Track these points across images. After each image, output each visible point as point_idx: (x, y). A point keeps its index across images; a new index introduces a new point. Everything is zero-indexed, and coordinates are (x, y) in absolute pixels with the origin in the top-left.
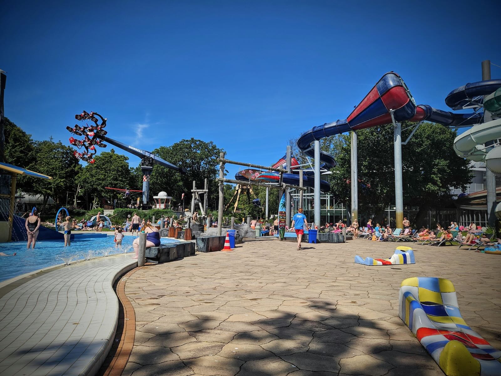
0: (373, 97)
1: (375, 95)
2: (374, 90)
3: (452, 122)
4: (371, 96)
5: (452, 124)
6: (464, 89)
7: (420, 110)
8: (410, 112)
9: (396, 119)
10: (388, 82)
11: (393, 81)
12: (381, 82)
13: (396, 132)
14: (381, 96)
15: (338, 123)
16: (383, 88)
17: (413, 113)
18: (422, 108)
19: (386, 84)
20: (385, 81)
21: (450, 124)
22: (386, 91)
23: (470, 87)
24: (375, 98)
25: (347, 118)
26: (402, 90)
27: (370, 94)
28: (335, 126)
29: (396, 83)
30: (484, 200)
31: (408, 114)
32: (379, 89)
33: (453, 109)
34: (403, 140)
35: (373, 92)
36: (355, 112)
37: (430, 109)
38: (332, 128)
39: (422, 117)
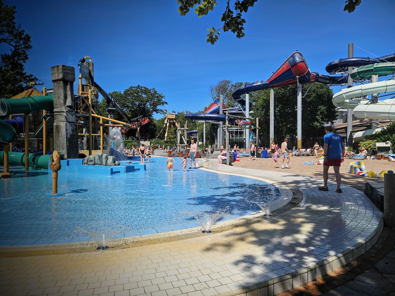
0: (286, 68)
1: (288, 67)
2: (286, 63)
3: (329, 82)
4: (285, 66)
5: (329, 83)
6: (338, 63)
7: (313, 75)
8: (308, 78)
9: (299, 82)
10: (296, 59)
11: (299, 58)
12: (291, 59)
13: (299, 90)
14: (291, 68)
15: (262, 83)
16: (293, 62)
17: (310, 78)
18: (314, 75)
19: (294, 60)
20: (294, 58)
21: (328, 83)
22: (294, 64)
23: (342, 62)
24: (287, 69)
25: (268, 80)
26: (304, 64)
27: (284, 65)
28: (260, 85)
29: (301, 60)
30: (344, 130)
31: (307, 79)
32: (290, 63)
33: (330, 74)
34: (303, 95)
35: (286, 64)
36: (273, 76)
37: (318, 75)
38: (259, 86)
39: (314, 80)
